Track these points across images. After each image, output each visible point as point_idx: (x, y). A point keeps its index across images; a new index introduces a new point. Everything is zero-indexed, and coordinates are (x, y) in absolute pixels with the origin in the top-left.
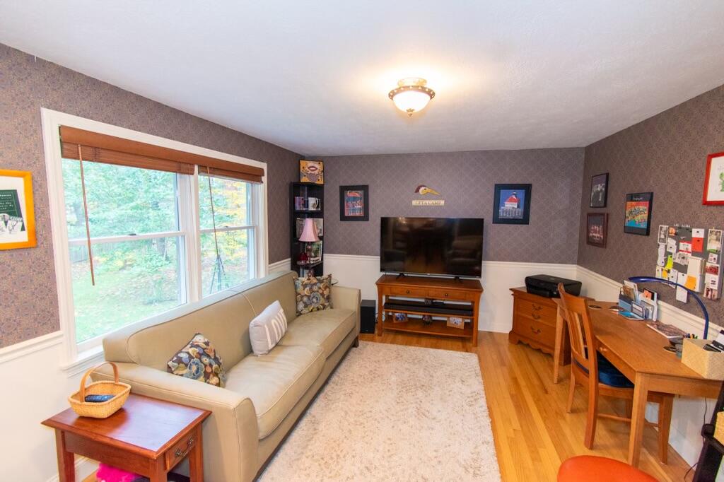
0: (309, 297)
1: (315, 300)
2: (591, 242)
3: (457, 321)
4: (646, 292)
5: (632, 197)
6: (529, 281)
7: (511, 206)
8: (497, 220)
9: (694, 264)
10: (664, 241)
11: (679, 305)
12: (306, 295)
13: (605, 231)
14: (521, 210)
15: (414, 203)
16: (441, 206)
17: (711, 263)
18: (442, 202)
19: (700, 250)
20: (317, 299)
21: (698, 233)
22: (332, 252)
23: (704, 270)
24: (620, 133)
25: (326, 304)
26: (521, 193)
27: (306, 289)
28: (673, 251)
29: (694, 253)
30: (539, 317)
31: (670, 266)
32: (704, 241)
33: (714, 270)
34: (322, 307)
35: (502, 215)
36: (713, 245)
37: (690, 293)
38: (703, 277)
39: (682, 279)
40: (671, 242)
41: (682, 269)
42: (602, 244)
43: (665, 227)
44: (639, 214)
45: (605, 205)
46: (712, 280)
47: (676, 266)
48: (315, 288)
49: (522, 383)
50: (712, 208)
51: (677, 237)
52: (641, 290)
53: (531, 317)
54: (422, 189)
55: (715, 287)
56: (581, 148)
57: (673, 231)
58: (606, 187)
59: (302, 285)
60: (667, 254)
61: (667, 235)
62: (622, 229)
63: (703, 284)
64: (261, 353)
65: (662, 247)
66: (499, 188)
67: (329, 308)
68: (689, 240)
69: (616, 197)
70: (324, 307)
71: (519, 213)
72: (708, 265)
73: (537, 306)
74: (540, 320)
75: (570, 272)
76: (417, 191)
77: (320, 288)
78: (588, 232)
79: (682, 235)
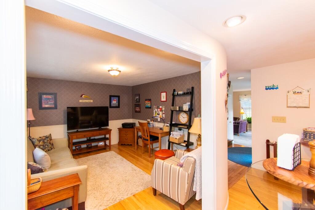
0: (43, 146)
1: (47, 146)
2: (136, 112)
3: (101, 144)
4: (152, 121)
5: (146, 100)
6: (123, 124)
7: (114, 102)
8: (111, 107)
9: (161, 113)
10: (155, 109)
11: (159, 122)
12: (41, 145)
13: (140, 109)
14: (117, 103)
15: (80, 101)
16: (91, 102)
17: (163, 112)
18: (92, 101)
19: (161, 110)
20: (47, 145)
21: (161, 107)
22: (33, 126)
23: (163, 114)
24: (142, 85)
25: (52, 147)
26: (117, 98)
27: (41, 142)
28: (157, 111)
29: (160, 111)
30: (127, 135)
31: (156, 114)
32: (162, 108)
33: (164, 114)
34: (50, 149)
35: (112, 105)
36: (163, 109)
37: (161, 119)
38: (162, 115)
39: (159, 116)
40: (156, 109)
41: (159, 114)
42: (139, 112)
43: (155, 106)
44: (148, 104)
45: (139, 102)
46: (164, 115)
47: (158, 114)
48: (46, 141)
49: (129, 153)
50: (162, 102)
51: (157, 108)
52: (151, 121)
53: (125, 135)
54: (83, 96)
55: (164, 117)
56: (131, 87)
57: (156, 107)
58: (139, 97)
59: (38, 141)
60: (156, 112)
61: (155, 108)
62: (145, 108)
63: (162, 117)
64: (48, 168)
65: (154, 110)
66: (111, 96)
67: (53, 149)
68: (159, 108)
69: (142, 100)
70: (52, 149)
71: (117, 105)
72: (163, 113)
73: (126, 132)
74: (128, 136)
75: (130, 121)
76: (81, 96)
77: (48, 140)
78: (135, 109)
79: (158, 108)
